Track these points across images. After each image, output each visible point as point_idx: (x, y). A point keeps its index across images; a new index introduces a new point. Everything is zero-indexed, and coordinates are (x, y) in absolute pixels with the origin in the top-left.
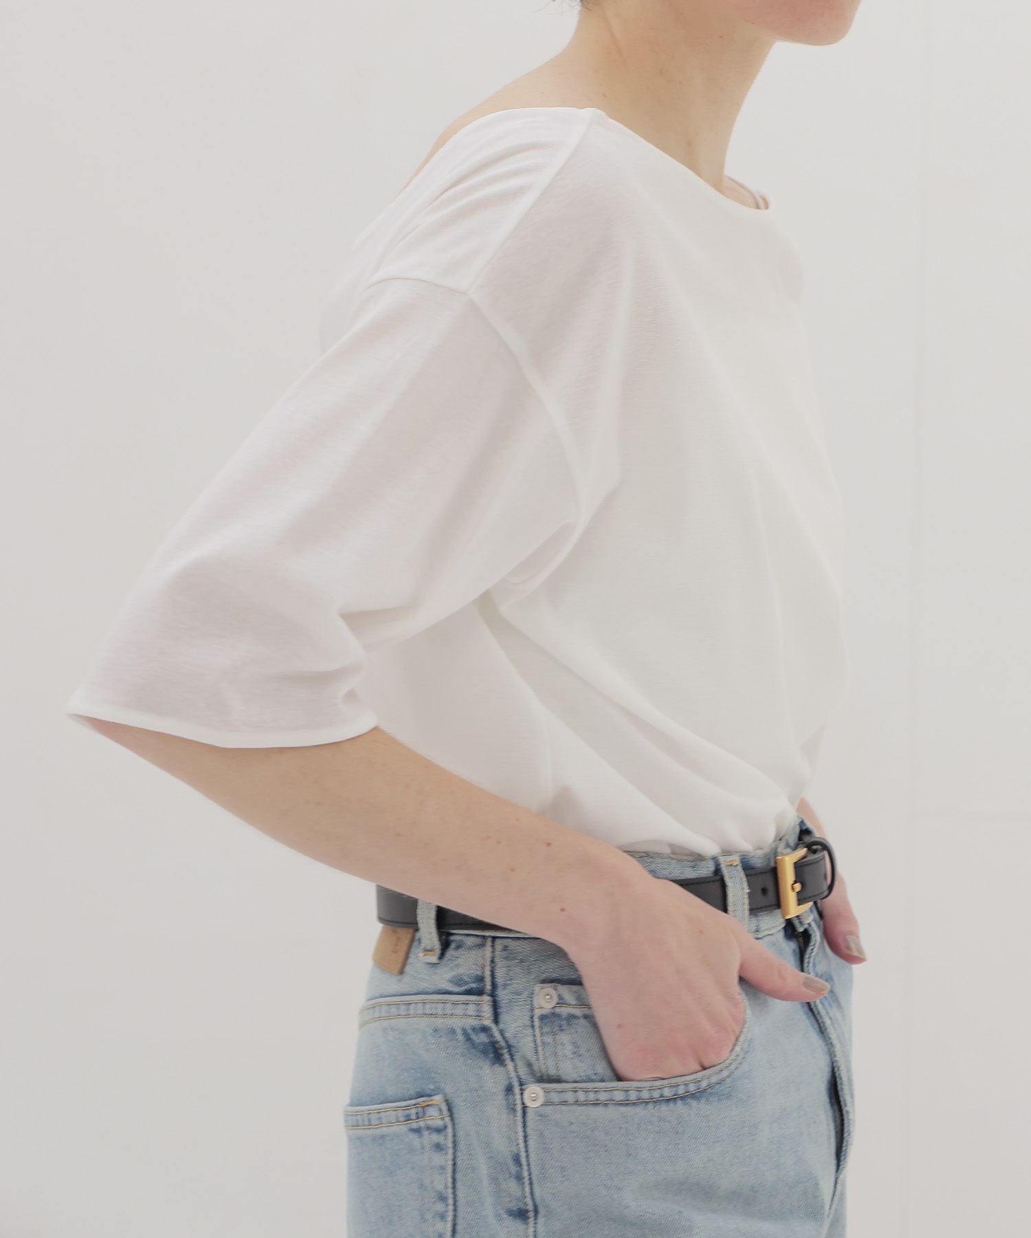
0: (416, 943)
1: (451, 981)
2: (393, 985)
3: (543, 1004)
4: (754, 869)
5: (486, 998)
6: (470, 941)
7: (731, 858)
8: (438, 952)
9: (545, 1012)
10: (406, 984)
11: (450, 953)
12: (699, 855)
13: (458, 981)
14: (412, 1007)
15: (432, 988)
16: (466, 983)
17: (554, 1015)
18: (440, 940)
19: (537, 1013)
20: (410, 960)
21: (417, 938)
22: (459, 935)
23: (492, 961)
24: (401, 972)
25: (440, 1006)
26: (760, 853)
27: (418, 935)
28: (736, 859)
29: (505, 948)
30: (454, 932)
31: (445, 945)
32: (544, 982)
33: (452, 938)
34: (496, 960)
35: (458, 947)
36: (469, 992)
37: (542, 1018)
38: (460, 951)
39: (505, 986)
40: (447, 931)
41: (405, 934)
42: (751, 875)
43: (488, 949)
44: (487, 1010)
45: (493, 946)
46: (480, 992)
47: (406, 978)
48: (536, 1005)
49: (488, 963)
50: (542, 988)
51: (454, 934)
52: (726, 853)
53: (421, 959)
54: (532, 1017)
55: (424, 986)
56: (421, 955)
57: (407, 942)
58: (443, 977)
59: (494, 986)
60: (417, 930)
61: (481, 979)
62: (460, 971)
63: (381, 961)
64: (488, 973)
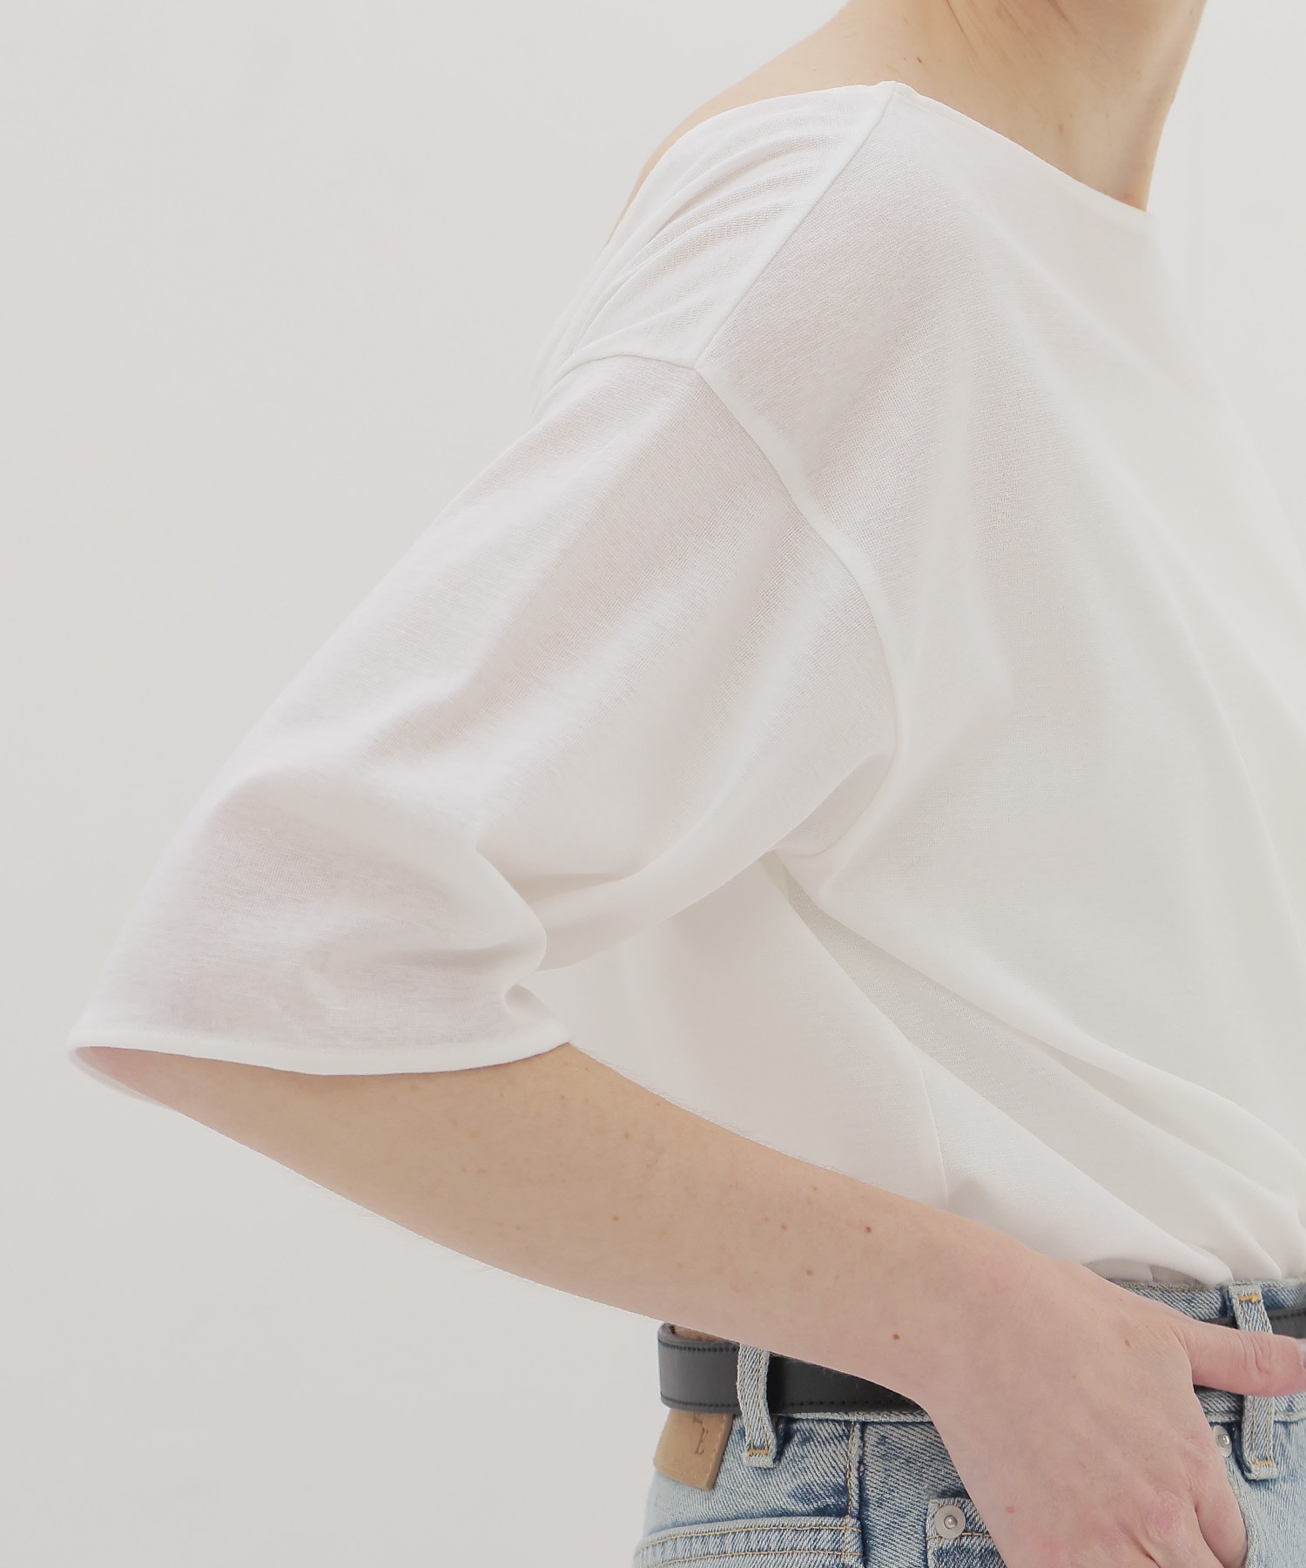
0: (735, 1437)
1: (792, 1495)
2: (697, 1505)
3: (943, 1532)
4: (1279, 1308)
5: (850, 1521)
6: (824, 1431)
7: (1250, 1289)
8: (773, 1448)
9: (945, 1544)
10: (718, 1503)
11: (792, 1449)
12: (1197, 1282)
13: (805, 1495)
14: (728, 1540)
15: (762, 1508)
16: (818, 1497)
17: (960, 1549)
18: (776, 1430)
19: (933, 1546)
20: (726, 1465)
21: (736, 1428)
22: (806, 1420)
23: (861, 1462)
24: (713, 1485)
25: (775, 1536)
26: (1292, 1283)
27: (737, 1424)
28: (1256, 1292)
29: (883, 1440)
30: (798, 1416)
31: (784, 1439)
32: (943, 1495)
33: (795, 1426)
34: (867, 1459)
35: (805, 1441)
36: (821, 1512)
37: (941, 1554)
38: (810, 1446)
39: (880, 1503)
40: (790, 1415)
41: (715, 1424)
42: (1278, 1318)
43: (856, 1440)
44: (851, 1540)
45: (862, 1438)
46: (841, 1512)
47: (719, 1492)
48: (930, 1532)
49: (854, 1465)
50: (940, 1507)
51: (798, 1419)
52: (1242, 1282)
53: (743, 1462)
54: (925, 1553)
55: (748, 1505)
56: (745, 1455)
57: (720, 1436)
58: (780, 1490)
59: (863, 1501)
60: (737, 1414)
61: (843, 1491)
62: (809, 1478)
63: (672, 1466)
64: (854, 1482)
